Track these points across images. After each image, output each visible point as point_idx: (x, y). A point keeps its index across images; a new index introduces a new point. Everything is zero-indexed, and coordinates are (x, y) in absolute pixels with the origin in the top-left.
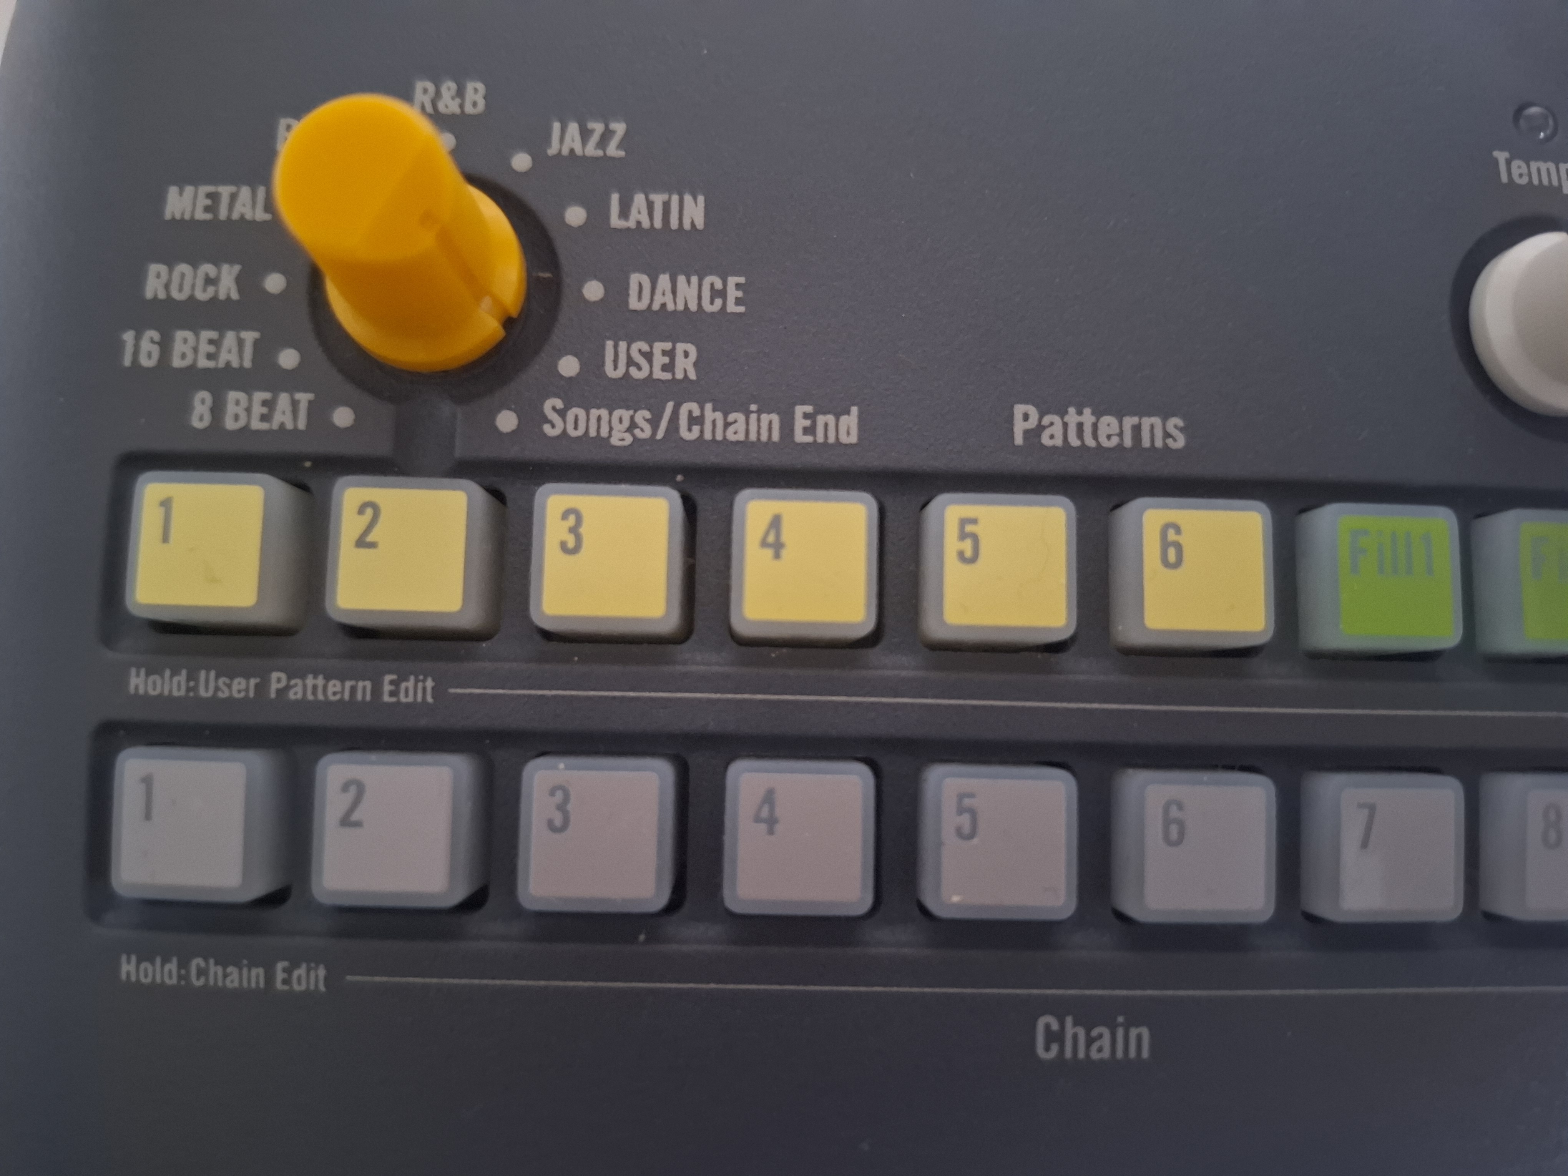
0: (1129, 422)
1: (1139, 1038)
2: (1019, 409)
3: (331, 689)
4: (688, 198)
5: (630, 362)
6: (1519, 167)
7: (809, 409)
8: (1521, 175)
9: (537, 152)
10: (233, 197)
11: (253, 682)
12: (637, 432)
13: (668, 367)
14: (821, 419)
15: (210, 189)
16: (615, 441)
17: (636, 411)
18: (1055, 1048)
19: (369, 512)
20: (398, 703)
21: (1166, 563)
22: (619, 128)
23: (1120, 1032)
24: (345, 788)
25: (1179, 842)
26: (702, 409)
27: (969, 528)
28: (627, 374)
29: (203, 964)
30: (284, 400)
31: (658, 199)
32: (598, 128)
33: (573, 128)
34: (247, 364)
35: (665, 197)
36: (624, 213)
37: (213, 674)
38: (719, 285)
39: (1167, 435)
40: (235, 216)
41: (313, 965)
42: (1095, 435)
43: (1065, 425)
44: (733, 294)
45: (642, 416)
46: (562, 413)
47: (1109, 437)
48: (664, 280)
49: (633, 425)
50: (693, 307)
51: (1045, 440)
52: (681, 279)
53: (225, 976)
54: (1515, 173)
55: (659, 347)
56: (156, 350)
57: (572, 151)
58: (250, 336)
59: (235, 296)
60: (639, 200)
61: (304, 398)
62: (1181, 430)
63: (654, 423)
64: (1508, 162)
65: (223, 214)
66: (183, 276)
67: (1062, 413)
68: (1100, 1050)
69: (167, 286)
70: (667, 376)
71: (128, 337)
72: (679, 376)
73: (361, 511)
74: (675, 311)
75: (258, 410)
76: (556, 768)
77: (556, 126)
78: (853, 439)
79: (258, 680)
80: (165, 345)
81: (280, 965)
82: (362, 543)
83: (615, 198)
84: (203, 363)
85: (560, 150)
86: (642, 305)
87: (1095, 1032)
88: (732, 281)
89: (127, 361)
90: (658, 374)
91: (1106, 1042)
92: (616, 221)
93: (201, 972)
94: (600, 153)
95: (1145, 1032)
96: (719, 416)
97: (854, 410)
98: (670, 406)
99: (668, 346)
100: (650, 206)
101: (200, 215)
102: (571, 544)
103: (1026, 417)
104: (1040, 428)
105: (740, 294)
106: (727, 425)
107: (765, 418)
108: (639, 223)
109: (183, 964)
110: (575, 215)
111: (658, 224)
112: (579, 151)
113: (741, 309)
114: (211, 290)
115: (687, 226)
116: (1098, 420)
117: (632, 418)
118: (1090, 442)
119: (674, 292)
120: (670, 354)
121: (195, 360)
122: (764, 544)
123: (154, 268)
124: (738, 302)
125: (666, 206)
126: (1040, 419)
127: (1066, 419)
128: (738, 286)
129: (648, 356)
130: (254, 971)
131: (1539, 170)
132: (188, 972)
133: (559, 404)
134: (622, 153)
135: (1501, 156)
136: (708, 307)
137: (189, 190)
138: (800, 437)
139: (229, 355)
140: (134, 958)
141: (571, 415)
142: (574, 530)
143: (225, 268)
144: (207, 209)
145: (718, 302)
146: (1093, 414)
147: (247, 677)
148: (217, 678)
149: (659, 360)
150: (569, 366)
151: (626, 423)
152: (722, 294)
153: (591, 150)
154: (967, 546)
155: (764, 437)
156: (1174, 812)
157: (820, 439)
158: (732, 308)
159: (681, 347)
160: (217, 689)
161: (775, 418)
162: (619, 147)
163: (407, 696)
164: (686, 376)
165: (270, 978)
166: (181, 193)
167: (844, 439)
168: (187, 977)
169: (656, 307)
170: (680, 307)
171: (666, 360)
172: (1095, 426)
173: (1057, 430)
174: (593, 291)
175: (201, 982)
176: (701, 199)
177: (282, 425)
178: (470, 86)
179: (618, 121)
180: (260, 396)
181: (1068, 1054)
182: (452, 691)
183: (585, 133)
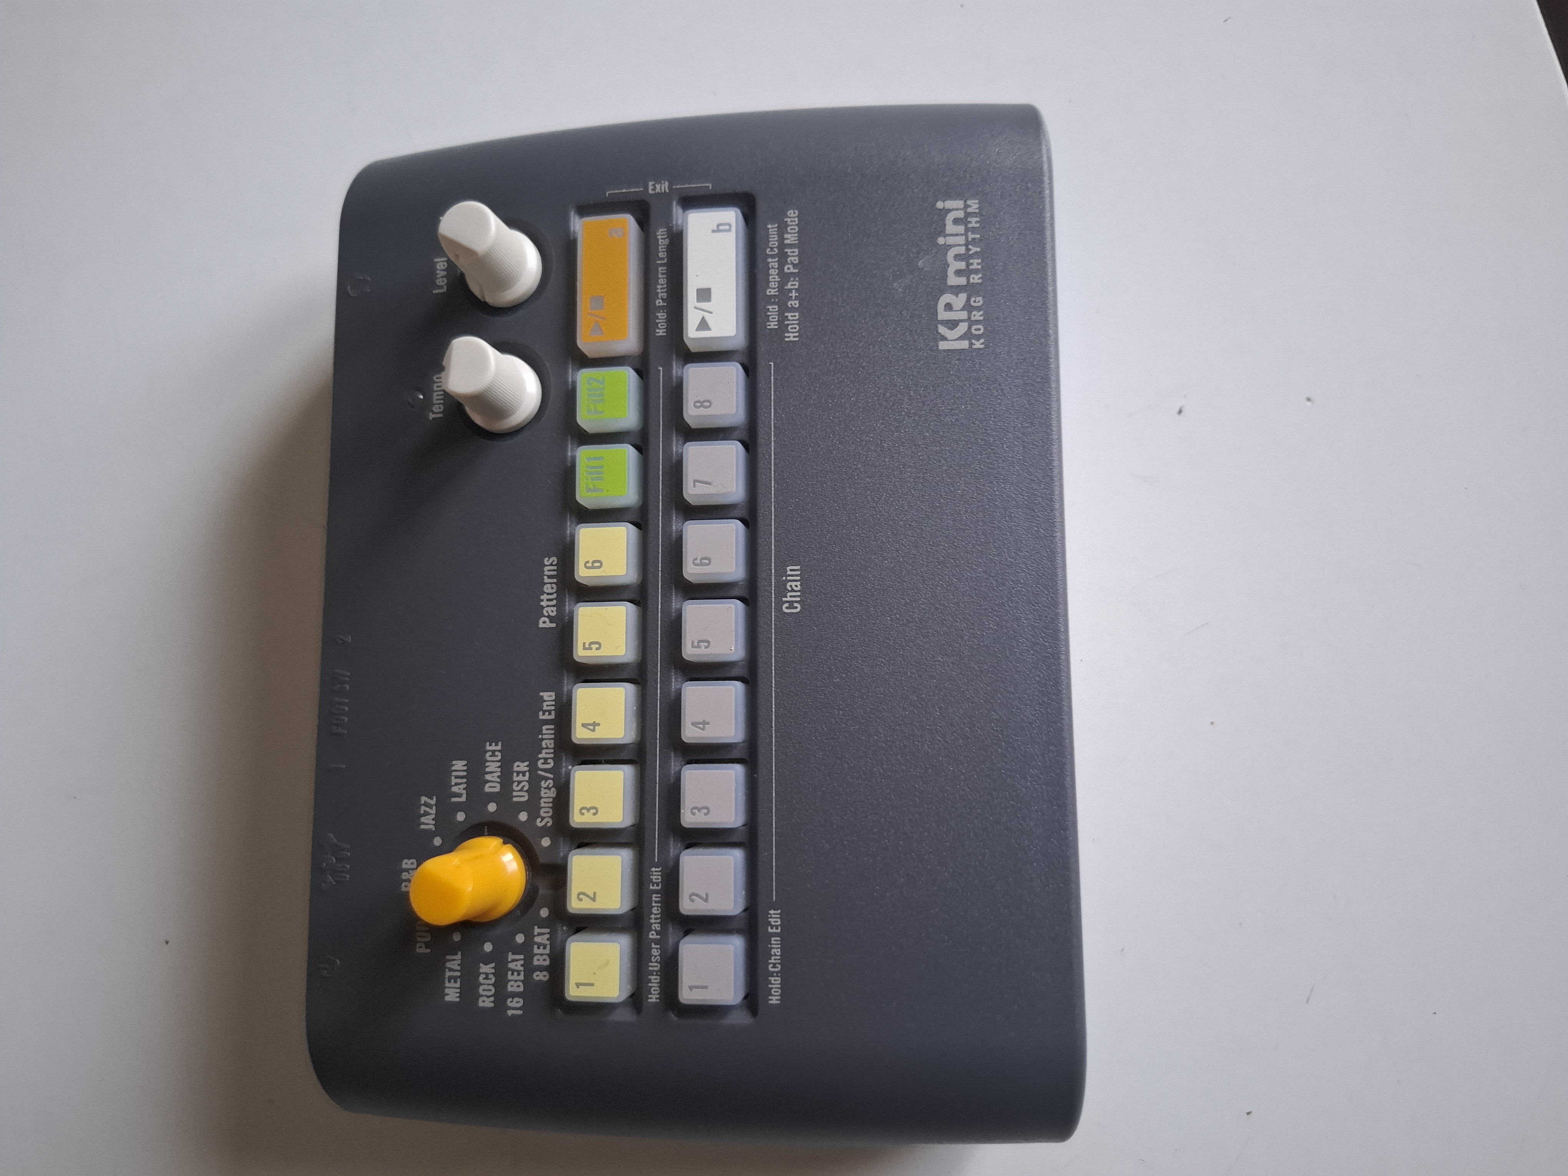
0: (546, 580)
1: (791, 570)
2: (541, 625)
3: (655, 912)
4: (453, 768)
5: (521, 790)
6: (436, 409)
7: (541, 713)
8: (439, 408)
9: (433, 834)
10: (451, 970)
11: (653, 946)
12: (551, 786)
13: (524, 773)
14: (545, 708)
15: (447, 980)
16: (554, 796)
17: (542, 787)
18: (796, 605)
19: (581, 896)
20: (661, 882)
21: (600, 567)
22: (424, 799)
23: (789, 578)
24: (692, 901)
25: (709, 559)
26: (540, 759)
27: (587, 646)
28: (526, 791)
29: (771, 965)
30: (538, 939)
31: (454, 781)
32: (423, 808)
33: (423, 819)
34: (522, 957)
35: (453, 778)
36: (460, 795)
37: (650, 964)
38: (490, 753)
39: (551, 565)
40: (459, 968)
41: (769, 916)
42: (551, 594)
43: (548, 606)
44: (493, 747)
45: (543, 784)
46: (543, 818)
47: (552, 588)
48: (488, 777)
49: (548, 788)
50: (499, 764)
51: (554, 614)
52: (487, 770)
53: (775, 955)
54: (438, 410)
55: (515, 778)
56: (516, 999)
57: (433, 819)
58: (511, 957)
59: (493, 965)
60: (455, 789)
61: (537, 930)
62: (549, 558)
63: (547, 779)
64: (434, 413)
65: (458, 974)
66: (484, 990)
67: (543, 607)
68: (796, 586)
69: (488, 997)
70: (527, 774)
71: (510, 1013)
72: (527, 769)
73: (581, 900)
74: (501, 771)
75: (541, 951)
76: (684, 813)
77: (422, 827)
78: (553, 694)
79: (653, 944)
80: (514, 995)
81: (770, 930)
82: (594, 899)
83: (453, 800)
84: (522, 977)
85: (433, 824)
86: (498, 785)
87: (789, 588)
88: (488, 748)
89: (520, 1012)
90: (527, 778)
91: (793, 584)
92: (463, 799)
93: (774, 966)
94: (434, 808)
95: (789, 568)
96: (544, 751)
97: (541, 694)
98: (540, 772)
99: (515, 774)
100: (456, 784)
101: (458, 985)
102: (594, 811)
103: (544, 622)
104: (549, 617)
105: (494, 744)
106: (547, 748)
107: (544, 732)
108: (464, 789)
109: (772, 974)
110: (461, 817)
111: (464, 780)
112: (433, 816)
113: (500, 743)
114: (491, 976)
115: (465, 768)
116: (545, 593)
117: (545, 788)
118: (555, 596)
119: (491, 773)
120: (518, 773)
121: (520, 981)
122: (593, 730)
123: (481, 1004)
124: (496, 745)
125: (457, 777)
126: (545, 616)
127: (545, 605)
128: (490, 745)
129: (519, 782)
130: (773, 942)
131: (436, 400)
132: (774, 972)
133: (539, 820)
134: (435, 798)
135: (432, 416)
136: (499, 758)
137: (447, 991)
138: (552, 717)
139: (517, 966)
140: (770, 997)
141: (543, 814)
142: (588, 810)
143: (481, 971)
144: (455, 982)
145: (497, 753)
146: (543, 595)
147: (651, 949)
148: (652, 962)
149: (521, 778)
150: (523, 816)
151: (546, 791)
152: (493, 752)
153: (433, 811)
154: (594, 646)
155: (553, 732)
156: (698, 562)
157: (553, 708)
158: (499, 747)
159: (516, 769)
160: (656, 962)
161: (544, 728)
162: (432, 799)
163: (658, 879)
164: (527, 766)
165: (775, 935)
166: (448, 994)
167: (553, 698)
168: (777, 973)
169: (499, 780)
170: (499, 770)
171: (521, 774)
172: (548, 594)
173: (549, 609)
174: (492, 807)
175: (779, 966)
176: (454, 762)
177: (548, 939)
178: (404, 866)
179: (420, 800)
180: (536, 951)
181: (798, 599)
182: (656, 860)
183: (426, 814)
